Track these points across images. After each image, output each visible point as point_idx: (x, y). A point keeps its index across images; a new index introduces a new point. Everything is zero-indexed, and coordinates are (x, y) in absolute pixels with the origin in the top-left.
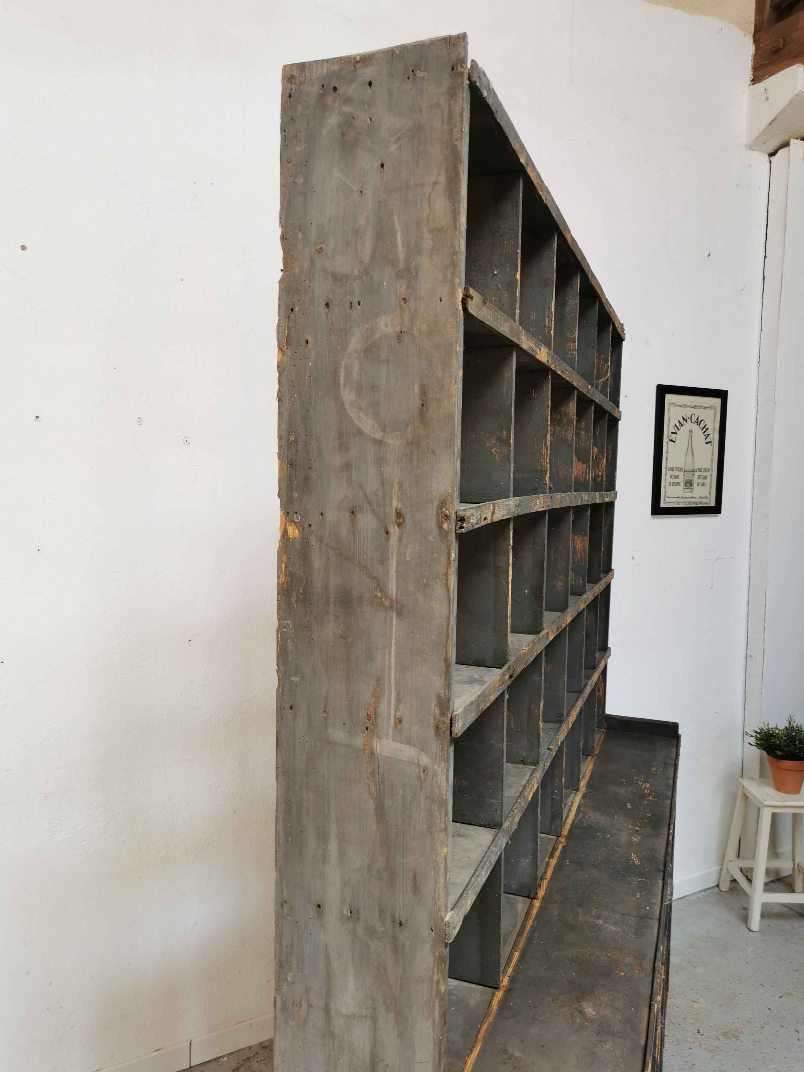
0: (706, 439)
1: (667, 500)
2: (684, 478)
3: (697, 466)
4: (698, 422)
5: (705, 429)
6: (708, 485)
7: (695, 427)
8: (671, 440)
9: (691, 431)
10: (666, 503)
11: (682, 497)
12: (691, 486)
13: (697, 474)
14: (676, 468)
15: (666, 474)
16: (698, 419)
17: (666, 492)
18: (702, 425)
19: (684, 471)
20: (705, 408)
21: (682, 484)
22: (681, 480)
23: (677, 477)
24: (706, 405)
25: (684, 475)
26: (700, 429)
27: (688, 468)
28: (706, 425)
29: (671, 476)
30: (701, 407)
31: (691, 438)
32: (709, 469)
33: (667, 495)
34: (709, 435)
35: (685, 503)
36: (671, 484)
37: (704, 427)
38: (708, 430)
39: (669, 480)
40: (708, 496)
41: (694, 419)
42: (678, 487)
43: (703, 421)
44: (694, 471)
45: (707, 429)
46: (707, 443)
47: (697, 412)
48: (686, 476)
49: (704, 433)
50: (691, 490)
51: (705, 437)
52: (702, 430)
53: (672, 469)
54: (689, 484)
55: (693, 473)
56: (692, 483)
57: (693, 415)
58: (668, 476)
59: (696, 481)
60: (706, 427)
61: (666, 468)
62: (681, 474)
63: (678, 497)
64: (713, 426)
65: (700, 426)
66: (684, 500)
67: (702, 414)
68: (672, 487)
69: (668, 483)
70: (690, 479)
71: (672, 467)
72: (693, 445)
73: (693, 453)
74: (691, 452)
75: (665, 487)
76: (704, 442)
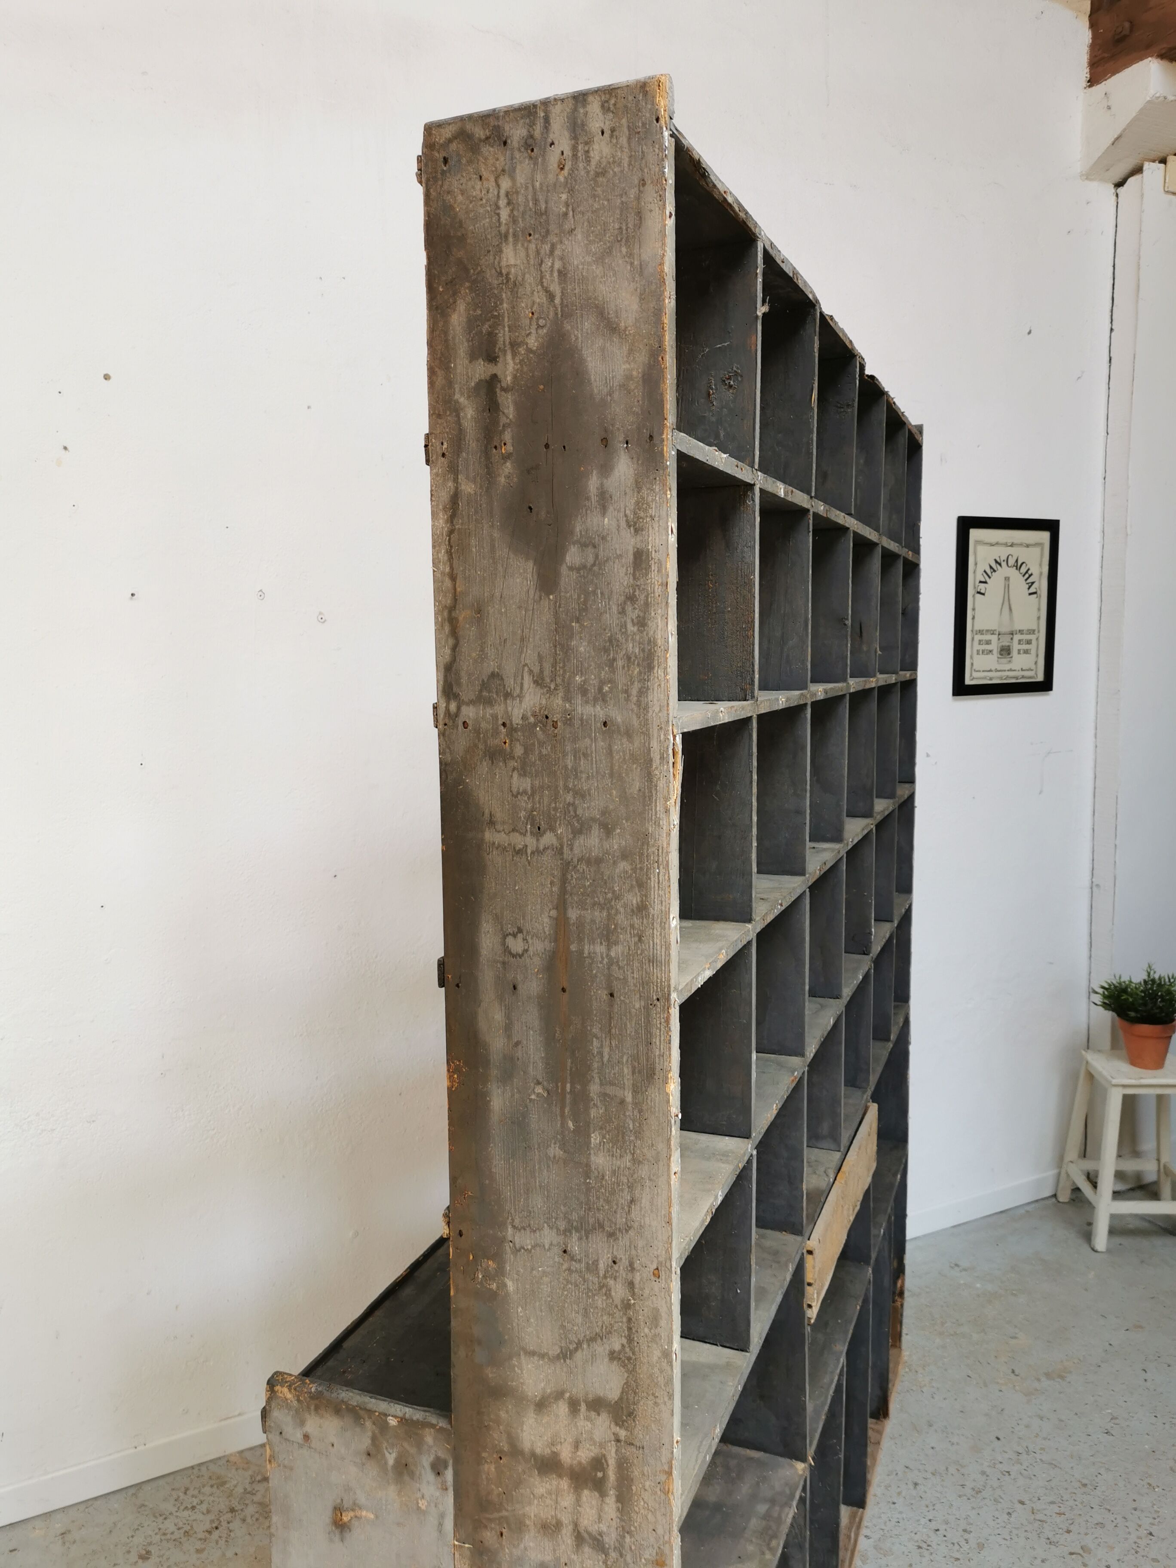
0: (1029, 588)
2: (998, 643)
3: (1018, 627)
4: (1018, 566)
5: (1027, 576)
6: (1033, 652)
7: (1013, 573)
8: (979, 593)
9: (1007, 579)
10: (973, 678)
11: (997, 671)
12: (1009, 654)
13: (1017, 637)
14: (986, 630)
15: (973, 640)
16: (1017, 561)
18: (1023, 570)
19: (999, 634)
20: (1028, 546)
21: (995, 652)
22: (994, 646)
23: (988, 642)
24: (1028, 542)
25: (999, 639)
26: (1021, 576)
27: (1004, 630)
28: (1029, 570)
29: (980, 641)
30: (1022, 544)
31: (1007, 588)
32: (1034, 631)
34: (1033, 583)
35: (1001, 678)
36: (980, 653)
37: (1027, 572)
38: (1032, 577)
39: (977, 646)
40: (1033, 667)
41: (1012, 561)
42: (990, 656)
43: (1024, 565)
44: (1012, 634)
45: (1030, 575)
46: (1030, 594)
47: (1015, 552)
48: (1001, 640)
49: (1026, 580)
50: (1009, 659)
51: (1027, 586)
52: (1024, 576)
53: (980, 631)
54: (1005, 651)
55: (1011, 636)
56: (1009, 650)
57: (1010, 557)
58: (975, 643)
59: (1016, 647)
60: (1030, 572)
61: (972, 631)
62: (994, 638)
63: (990, 671)
64: (1040, 569)
65: (1021, 571)
66: (999, 674)
67: (1022, 554)
68: (981, 657)
69: (975, 652)
70: (1007, 644)
71: (981, 629)
72: (1011, 598)
73: (1010, 609)
74: (1008, 607)
75: (971, 657)
76: (1027, 592)
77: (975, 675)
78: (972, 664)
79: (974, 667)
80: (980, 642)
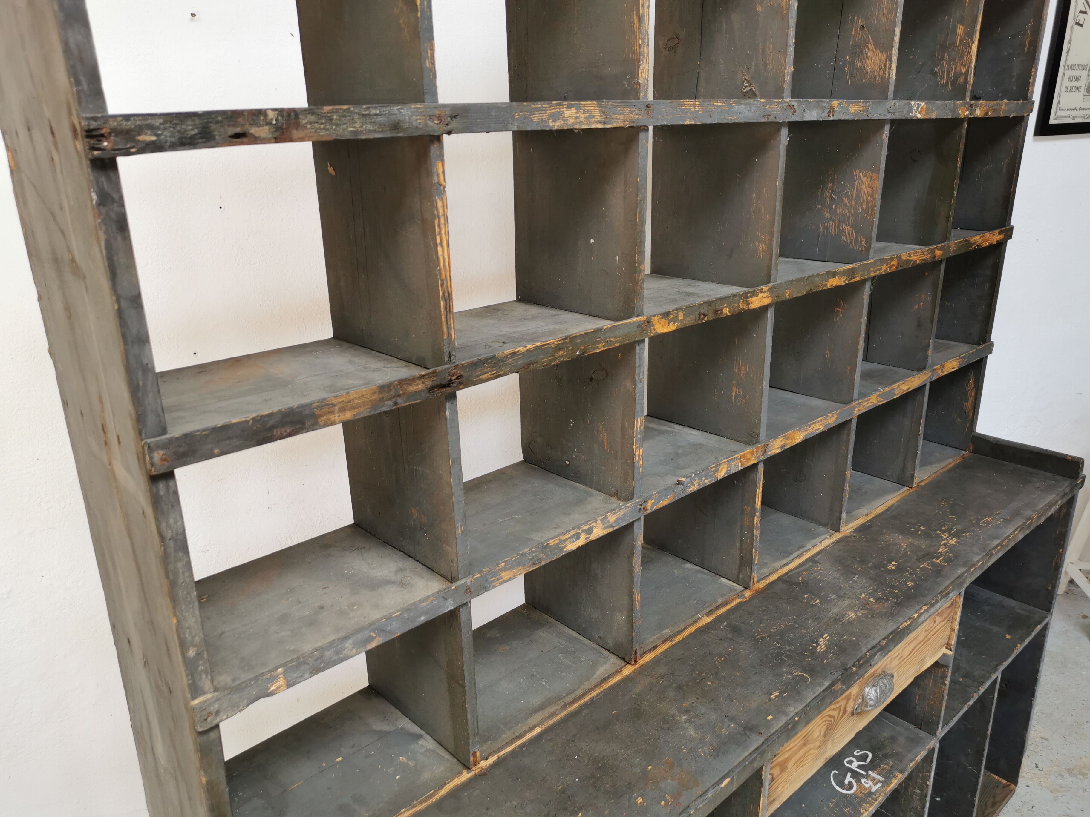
1: (1060, 113)
8: (1078, 24)
10: (1057, 117)
11: (1081, 109)
14: (1079, 66)
15: (1064, 74)
17: (1059, 102)
21: (1083, 89)
22: (1083, 83)
23: (1078, 79)
25: (1088, 75)
29: (1070, 77)
33: (1060, 106)
35: (1084, 117)
36: (1069, 90)
39: (1067, 83)
42: (1077, 94)
53: (1072, 67)
58: (1066, 79)
61: (1064, 66)
62: (1084, 74)
63: (1075, 109)
66: (1082, 113)
68: (1070, 94)
71: (1073, 64)
75: (1060, 94)
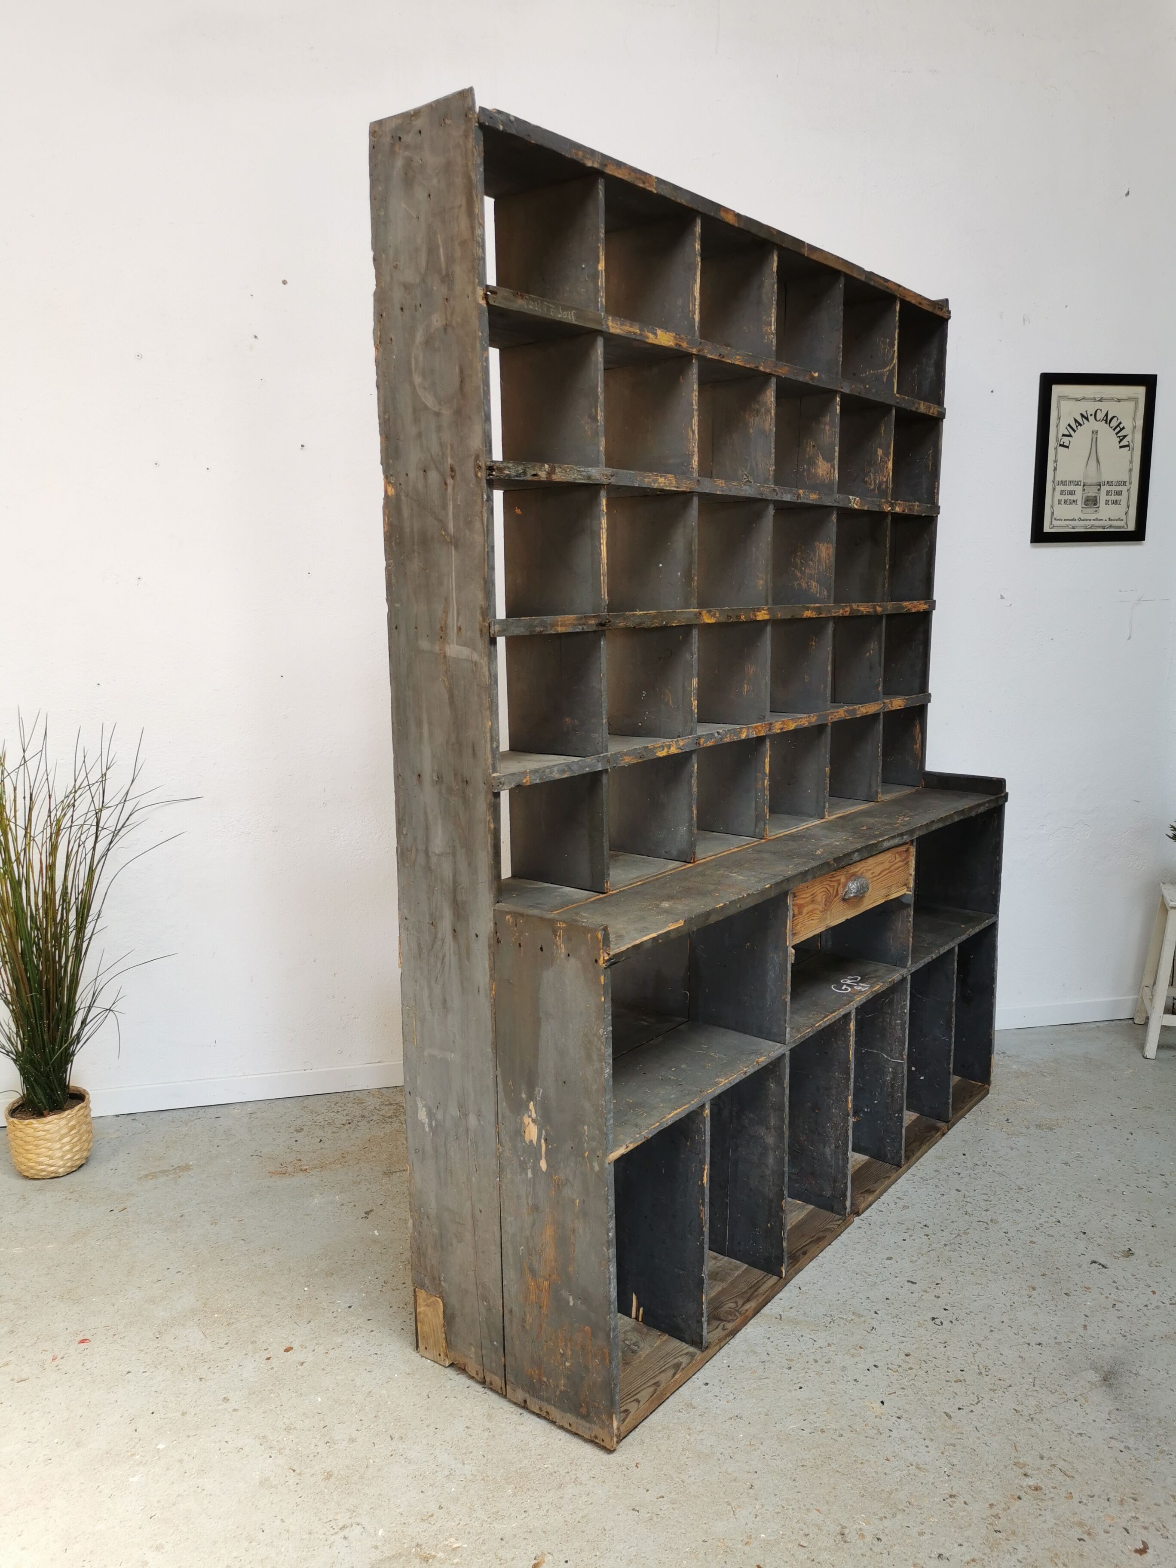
0: (1120, 442)
2: (1083, 494)
3: (1106, 479)
4: (1107, 420)
5: (1118, 429)
6: (1124, 502)
7: (1102, 427)
8: (1062, 446)
9: (1095, 432)
10: (1051, 526)
11: (1080, 519)
12: (1095, 504)
13: (1104, 489)
15: (1053, 489)
16: (1107, 415)
18: (1114, 423)
19: (1084, 485)
20: (1119, 401)
21: (1079, 502)
22: (1079, 497)
23: (1071, 493)
24: (1119, 397)
25: (1084, 490)
26: (1111, 430)
27: (1089, 481)
28: (1120, 423)
30: (1112, 399)
31: (1095, 441)
32: (1125, 482)
33: (1052, 516)
34: (1126, 436)
35: (1085, 527)
37: (1118, 426)
38: (1124, 430)
39: (1058, 497)
40: (1124, 517)
41: (1100, 416)
42: (1073, 506)
43: (1115, 419)
44: (1100, 485)
45: (1121, 430)
46: (1122, 447)
47: (1104, 407)
48: (1086, 491)
49: (1117, 433)
50: (1094, 509)
51: (1118, 439)
52: (1114, 430)
53: (1063, 483)
54: (1092, 502)
55: (1099, 487)
56: (1096, 500)
57: (1099, 411)
58: (1058, 493)
59: (1103, 497)
60: (1121, 426)
61: (1053, 481)
62: (1078, 488)
63: (1074, 519)
64: (1133, 424)
65: (1111, 425)
66: (1083, 523)
67: (1113, 409)
68: (1063, 506)
69: (1056, 502)
70: (1094, 495)
71: (1064, 480)
72: (1099, 451)
73: (1098, 461)
74: (1095, 458)
75: (1052, 507)
76: (1118, 445)
77: (1055, 523)
78: (1053, 513)
79: (1055, 516)
80: (1062, 492)
